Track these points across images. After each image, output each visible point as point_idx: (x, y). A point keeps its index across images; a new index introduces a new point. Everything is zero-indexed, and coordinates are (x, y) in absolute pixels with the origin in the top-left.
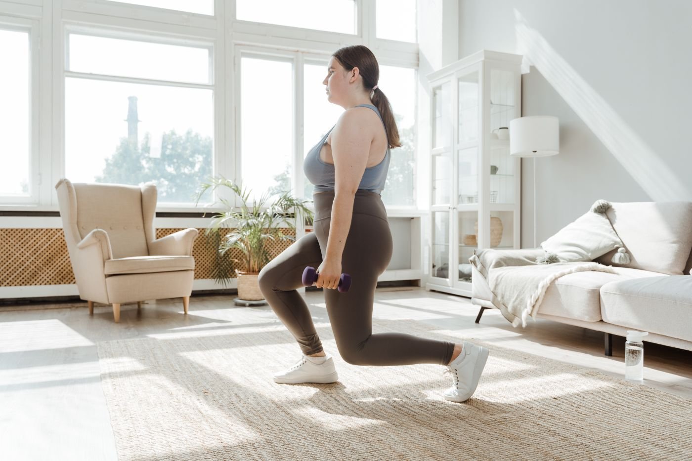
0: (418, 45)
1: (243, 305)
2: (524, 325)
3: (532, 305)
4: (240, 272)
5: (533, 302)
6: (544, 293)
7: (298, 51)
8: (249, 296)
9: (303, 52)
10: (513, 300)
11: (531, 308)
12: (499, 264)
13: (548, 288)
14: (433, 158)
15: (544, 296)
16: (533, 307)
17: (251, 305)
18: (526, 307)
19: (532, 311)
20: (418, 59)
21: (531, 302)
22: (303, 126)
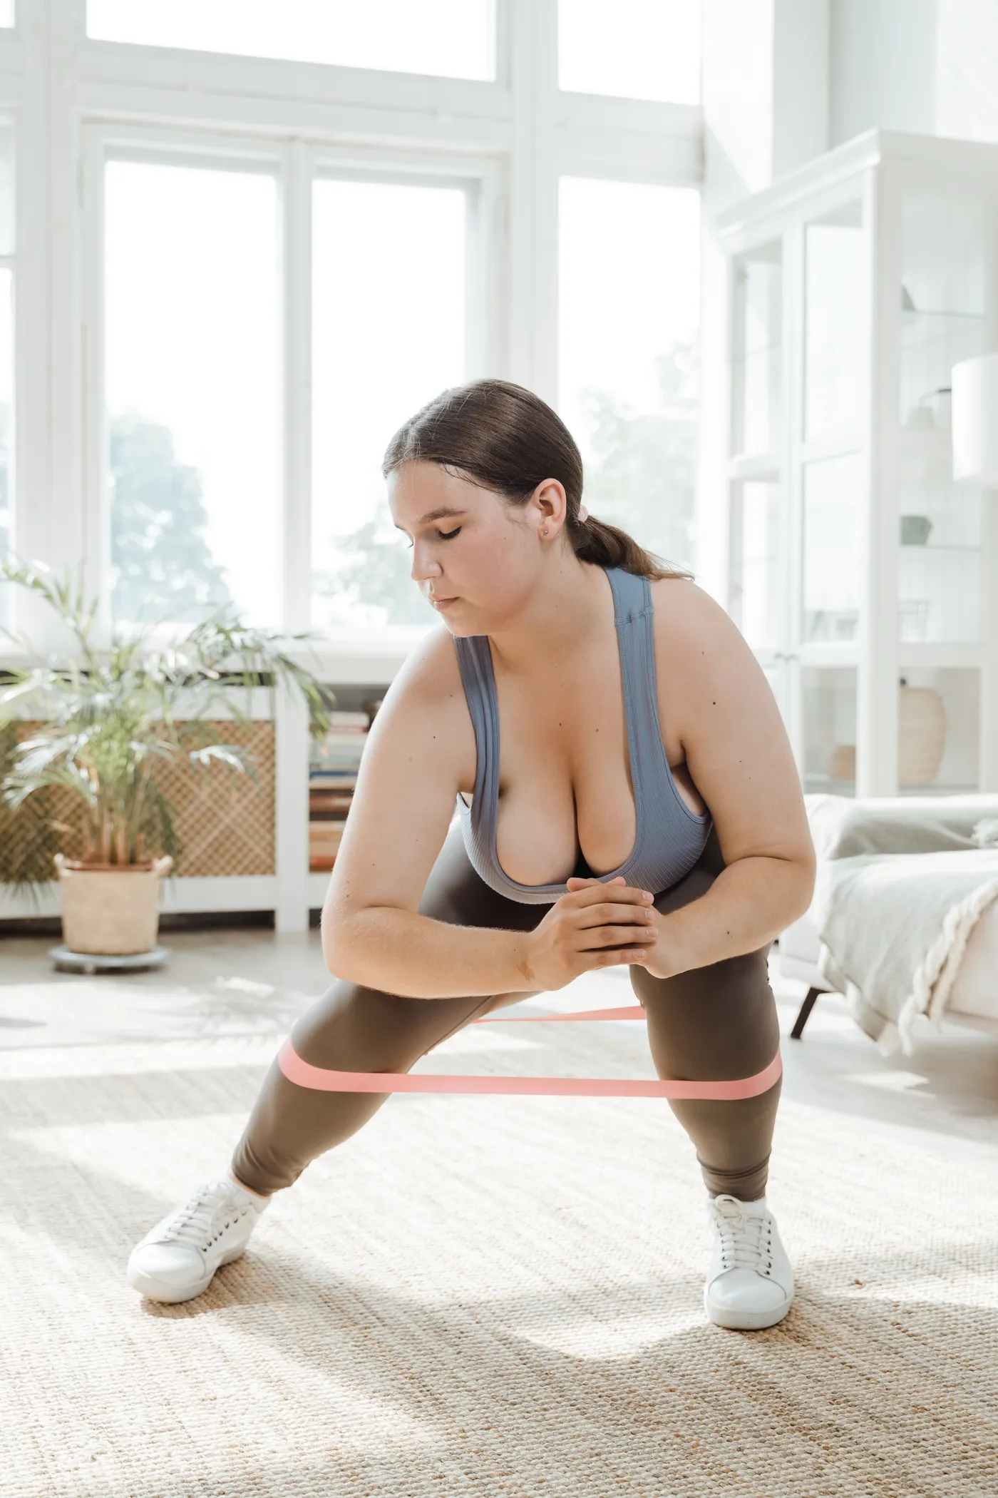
0: (700, 109)
1: (77, 970)
2: (908, 1049)
3: (929, 983)
4: (69, 863)
5: (931, 974)
6: (961, 944)
7: (292, 139)
8: (96, 942)
9: (310, 142)
10: (876, 965)
11: (927, 993)
12: (849, 848)
13: (973, 929)
14: (735, 489)
15: (965, 955)
16: (933, 988)
17: (102, 972)
18: (910, 991)
19: (930, 1002)
20: (702, 158)
21: (924, 976)
22: (308, 384)
